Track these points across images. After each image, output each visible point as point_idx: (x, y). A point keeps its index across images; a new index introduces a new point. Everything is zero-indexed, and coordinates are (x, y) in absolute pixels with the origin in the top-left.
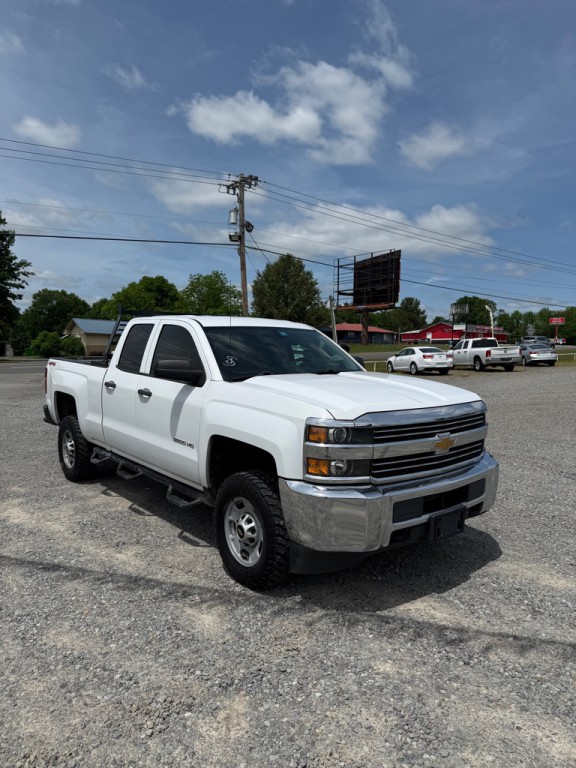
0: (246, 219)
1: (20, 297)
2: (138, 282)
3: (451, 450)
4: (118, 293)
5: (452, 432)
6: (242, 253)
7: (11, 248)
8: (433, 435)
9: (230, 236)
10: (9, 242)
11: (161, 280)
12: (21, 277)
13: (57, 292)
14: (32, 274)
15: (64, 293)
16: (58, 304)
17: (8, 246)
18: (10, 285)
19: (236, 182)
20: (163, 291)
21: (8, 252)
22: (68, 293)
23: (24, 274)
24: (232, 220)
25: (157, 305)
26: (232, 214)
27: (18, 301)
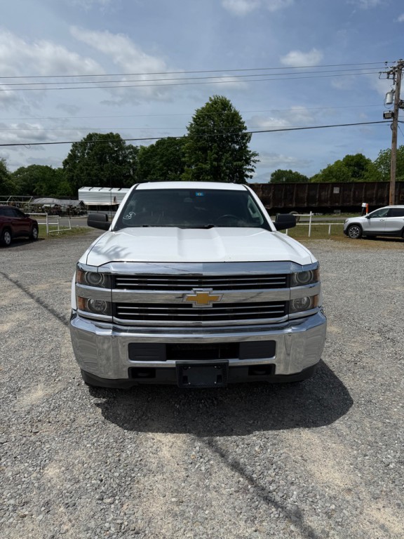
0: (401, 98)
1: (251, 177)
2: (342, 160)
3: (215, 305)
4: (324, 170)
5: (215, 288)
6: (394, 129)
7: (248, 144)
8: (190, 289)
9: (384, 115)
10: (247, 140)
11: (360, 157)
12: (252, 163)
13: (286, 171)
14: (258, 161)
15: (290, 172)
16: (287, 180)
17: (246, 143)
18: (246, 169)
19: (395, 68)
20: (360, 165)
21: (247, 147)
22: (294, 172)
23: (253, 162)
24: (388, 101)
25: (352, 176)
26: (388, 95)
27: (249, 179)
